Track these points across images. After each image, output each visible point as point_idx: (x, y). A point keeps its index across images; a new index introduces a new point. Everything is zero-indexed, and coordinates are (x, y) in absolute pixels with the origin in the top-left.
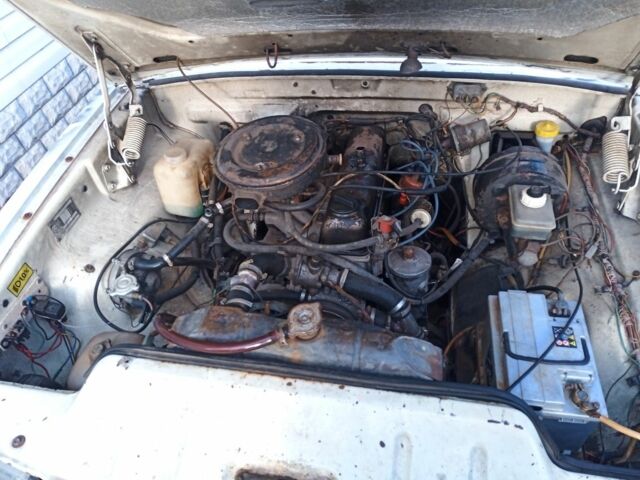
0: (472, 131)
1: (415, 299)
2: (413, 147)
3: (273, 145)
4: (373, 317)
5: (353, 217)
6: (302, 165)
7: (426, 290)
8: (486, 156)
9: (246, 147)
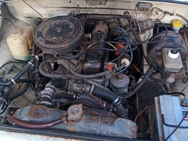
0: (147, 23)
1: (123, 96)
2: (121, 30)
3: (60, 29)
4: (105, 105)
5: (96, 62)
6: (73, 39)
7: (127, 92)
8: (152, 35)
9: (48, 30)
